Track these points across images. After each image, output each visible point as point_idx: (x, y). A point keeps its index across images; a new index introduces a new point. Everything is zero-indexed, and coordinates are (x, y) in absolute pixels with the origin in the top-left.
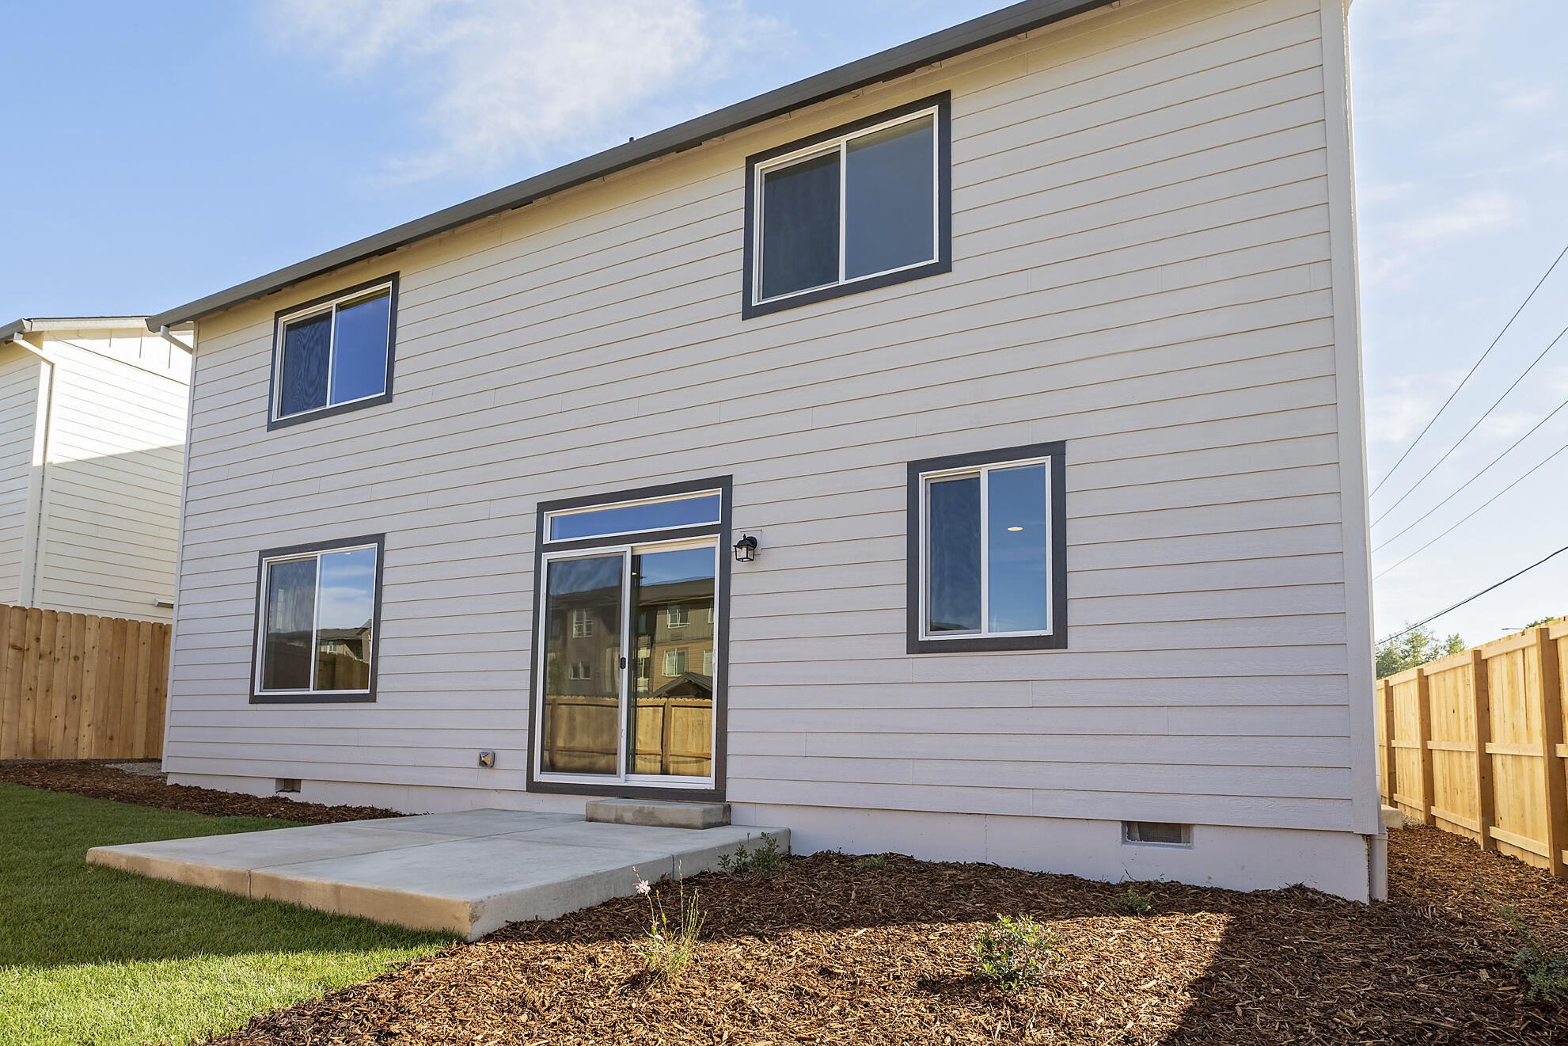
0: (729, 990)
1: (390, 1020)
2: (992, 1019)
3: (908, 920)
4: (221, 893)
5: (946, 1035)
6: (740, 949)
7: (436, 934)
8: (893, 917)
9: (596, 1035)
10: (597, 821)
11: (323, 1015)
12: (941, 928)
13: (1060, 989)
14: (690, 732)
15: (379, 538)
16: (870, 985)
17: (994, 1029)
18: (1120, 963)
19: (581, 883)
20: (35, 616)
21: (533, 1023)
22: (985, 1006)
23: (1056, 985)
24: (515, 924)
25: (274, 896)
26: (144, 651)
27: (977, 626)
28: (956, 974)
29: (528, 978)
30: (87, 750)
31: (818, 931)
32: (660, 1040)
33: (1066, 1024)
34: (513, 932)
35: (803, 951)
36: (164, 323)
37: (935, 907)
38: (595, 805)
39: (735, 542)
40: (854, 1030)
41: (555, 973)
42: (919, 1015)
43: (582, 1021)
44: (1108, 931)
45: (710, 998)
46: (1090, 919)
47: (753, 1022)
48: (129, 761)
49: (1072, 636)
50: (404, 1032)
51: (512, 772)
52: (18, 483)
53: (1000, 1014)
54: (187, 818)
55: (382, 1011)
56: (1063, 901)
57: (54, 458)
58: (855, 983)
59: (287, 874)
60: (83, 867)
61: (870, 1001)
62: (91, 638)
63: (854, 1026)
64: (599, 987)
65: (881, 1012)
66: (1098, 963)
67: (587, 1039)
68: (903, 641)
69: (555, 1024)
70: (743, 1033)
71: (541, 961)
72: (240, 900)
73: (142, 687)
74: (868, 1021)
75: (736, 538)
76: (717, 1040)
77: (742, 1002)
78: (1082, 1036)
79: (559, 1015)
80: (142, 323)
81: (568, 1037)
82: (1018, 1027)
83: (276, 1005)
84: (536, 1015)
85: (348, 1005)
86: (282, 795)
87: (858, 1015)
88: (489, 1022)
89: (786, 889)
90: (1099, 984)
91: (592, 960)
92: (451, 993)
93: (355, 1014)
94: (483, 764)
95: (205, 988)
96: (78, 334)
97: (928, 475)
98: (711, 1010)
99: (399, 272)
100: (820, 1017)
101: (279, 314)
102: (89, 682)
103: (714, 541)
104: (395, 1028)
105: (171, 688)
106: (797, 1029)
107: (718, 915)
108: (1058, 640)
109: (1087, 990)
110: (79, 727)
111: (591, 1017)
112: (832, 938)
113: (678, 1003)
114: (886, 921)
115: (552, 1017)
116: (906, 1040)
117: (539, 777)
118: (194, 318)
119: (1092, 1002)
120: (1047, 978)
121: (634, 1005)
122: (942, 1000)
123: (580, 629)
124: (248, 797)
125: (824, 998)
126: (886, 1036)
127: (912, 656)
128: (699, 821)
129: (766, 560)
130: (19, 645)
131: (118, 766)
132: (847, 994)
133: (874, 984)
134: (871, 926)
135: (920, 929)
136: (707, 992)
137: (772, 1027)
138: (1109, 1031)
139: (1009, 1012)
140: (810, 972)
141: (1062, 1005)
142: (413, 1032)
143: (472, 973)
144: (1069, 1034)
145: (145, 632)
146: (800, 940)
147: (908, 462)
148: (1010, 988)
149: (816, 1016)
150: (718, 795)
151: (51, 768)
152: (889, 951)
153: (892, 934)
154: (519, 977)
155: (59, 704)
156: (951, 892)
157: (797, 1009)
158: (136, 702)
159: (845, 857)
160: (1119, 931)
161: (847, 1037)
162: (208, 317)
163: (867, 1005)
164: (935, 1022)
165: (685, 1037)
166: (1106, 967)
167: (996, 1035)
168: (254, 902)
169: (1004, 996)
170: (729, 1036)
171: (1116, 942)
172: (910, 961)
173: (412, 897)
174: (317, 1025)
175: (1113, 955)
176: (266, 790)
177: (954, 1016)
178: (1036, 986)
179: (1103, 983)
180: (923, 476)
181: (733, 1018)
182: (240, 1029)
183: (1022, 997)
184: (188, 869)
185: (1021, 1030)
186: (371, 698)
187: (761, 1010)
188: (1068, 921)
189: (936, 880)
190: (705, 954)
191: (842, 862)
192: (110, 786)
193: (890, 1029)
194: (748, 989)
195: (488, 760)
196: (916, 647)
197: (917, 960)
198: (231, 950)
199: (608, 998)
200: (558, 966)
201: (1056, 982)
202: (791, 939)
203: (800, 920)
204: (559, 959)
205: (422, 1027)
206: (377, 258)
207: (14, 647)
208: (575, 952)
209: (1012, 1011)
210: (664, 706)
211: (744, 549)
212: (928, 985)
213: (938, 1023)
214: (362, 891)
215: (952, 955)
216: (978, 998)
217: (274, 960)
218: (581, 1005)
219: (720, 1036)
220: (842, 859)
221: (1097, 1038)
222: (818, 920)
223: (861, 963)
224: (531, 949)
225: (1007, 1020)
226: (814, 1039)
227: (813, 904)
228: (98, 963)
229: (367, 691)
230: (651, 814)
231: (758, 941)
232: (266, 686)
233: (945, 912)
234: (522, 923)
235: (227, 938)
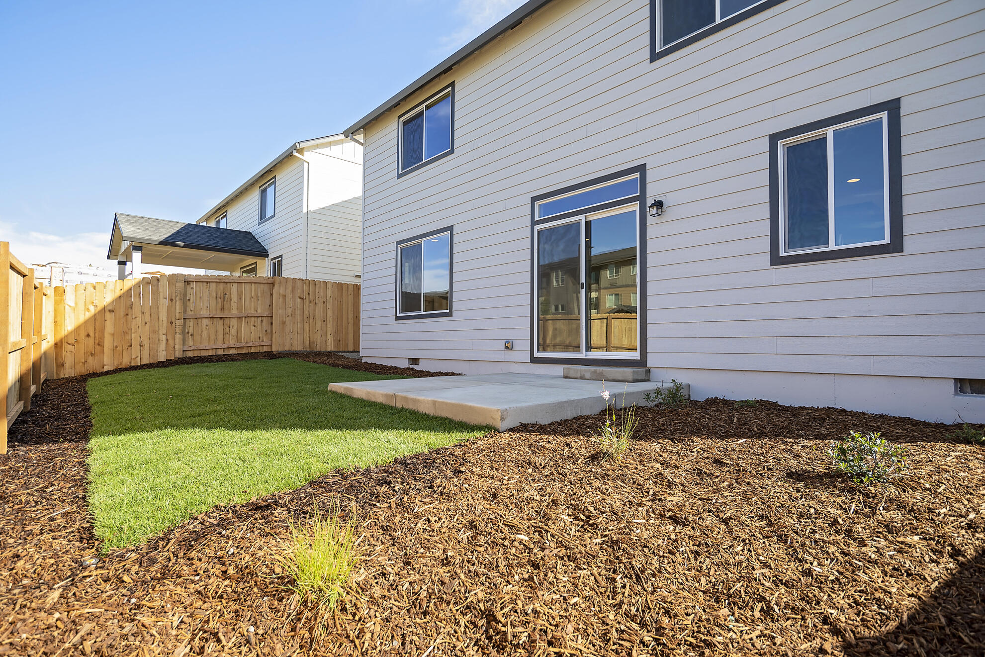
0: (652, 467)
1: (460, 465)
2: (847, 501)
3: (777, 436)
4: (383, 404)
5: (810, 507)
6: (659, 446)
7: (483, 427)
8: (765, 433)
9: (571, 484)
10: (570, 378)
11: (427, 459)
12: (802, 442)
13: (905, 487)
14: (624, 336)
15: (450, 228)
16: (750, 472)
17: (850, 508)
18: (960, 474)
19: (561, 405)
20: (307, 282)
21: (535, 474)
22: (842, 492)
23: (901, 484)
24: (525, 424)
25: (406, 407)
26: (351, 298)
27: (827, 243)
28: (816, 471)
29: (532, 451)
30: (330, 348)
31: (711, 439)
32: (610, 490)
33: (912, 510)
34: (523, 428)
35: (701, 449)
36: (350, 133)
37: (797, 429)
38: (568, 368)
39: (649, 204)
40: (740, 497)
41: (547, 449)
42: (789, 493)
43: (563, 476)
44: (946, 453)
45: (640, 470)
46: (929, 444)
47: (669, 486)
48: (347, 352)
49: (908, 243)
50: (467, 471)
51: (522, 352)
52: (298, 222)
53: (854, 498)
54: (370, 375)
55: (456, 461)
56: (903, 432)
57: (311, 208)
58: (739, 470)
59: (411, 395)
60: (327, 392)
61: (751, 481)
62: (329, 292)
63: (740, 495)
64: (573, 458)
65: (760, 488)
66: (938, 473)
67: (566, 485)
68: (768, 257)
69: (548, 475)
70: (663, 492)
71: (539, 443)
72: (391, 408)
73: (351, 316)
74: (750, 493)
75: (650, 202)
76: (646, 494)
77: (661, 474)
78: (927, 519)
79: (550, 472)
80: (343, 137)
81: (555, 483)
82: (869, 508)
83: (406, 453)
84: (537, 470)
85: (439, 456)
86: (411, 366)
87: (742, 488)
88: (511, 471)
89: (688, 415)
90: (940, 487)
91: (568, 445)
92: (491, 455)
93: (443, 461)
94: (507, 348)
95: (375, 443)
96: (318, 147)
97: (784, 142)
98: (642, 477)
99: (454, 81)
100: (715, 488)
101: (399, 117)
102: (329, 313)
103: (636, 207)
104: (463, 469)
105: (362, 315)
106: (699, 493)
107: (643, 427)
108: (896, 246)
109: (929, 490)
110: (326, 336)
111: (568, 474)
112: (721, 444)
113: (620, 471)
114: (760, 435)
115: (546, 472)
116: (779, 507)
117: (537, 354)
118: (363, 127)
119: (934, 498)
120: (894, 479)
121: (593, 470)
122: (806, 486)
123: (557, 282)
124: (396, 368)
125: (717, 477)
126: (764, 503)
127: (775, 267)
128: (630, 378)
129: (669, 214)
130: (302, 297)
131: (343, 354)
132: (734, 476)
133: (753, 472)
134: (749, 438)
135: (786, 442)
136: (639, 467)
137: (682, 490)
138: (953, 518)
139: (861, 498)
140: (707, 461)
141: (908, 497)
142: (472, 472)
143: (502, 446)
144: (915, 517)
145: (351, 288)
146: (698, 443)
147: (769, 135)
148: (862, 482)
149: (712, 487)
150: (642, 362)
151: (316, 355)
152: (763, 453)
153: (765, 444)
154: (527, 450)
155: (318, 323)
156: (809, 421)
157: (698, 482)
158: (348, 323)
159: (727, 401)
160: (956, 453)
161: (735, 501)
162: (368, 126)
163: (748, 483)
164: (801, 499)
165: (625, 489)
166: (946, 476)
167: (851, 512)
168: (397, 409)
169: (857, 487)
170: (654, 493)
171: (954, 460)
172: (780, 460)
173: (470, 406)
174: (425, 464)
175: (952, 468)
176: (404, 364)
177: (816, 496)
178: (883, 482)
179: (944, 486)
180: (781, 143)
181: (656, 483)
182: (390, 463)
183: (872, 489)
184: (369, 393)
185: (873, 510)
186: (450, 314)
187: (674, 480)
188: (909, 444)
189: (797, 414)
190: (637, 447)
191: (726, 404)
192: (339, 363)
193: (767, 499)
194: (665, 468)
195: (509, 345)
196: (777, 260)
197: (785, 460)
198: (387, 428)
199: (577, 464)
200: (548, 446)
201: (901, 482)
202: (693, 442)
203: (699, 432)
204: (549, 442)
205: (477, 470)
206: (443, 76)
207: (300, 298)
208: (558, 440)
209: (864, 497)
210: (607, 319)
211: (655, 209)
212: (794, 476)
213: (803, 499)
214: (446, 404)
215: (812, 459)
216: (835, 486)
217: (405, 433)
218: (562, 467)
219: (648, 492)
220: (726, 403)
221: (941, 522)
222: (711, 432)
223: (743, 459)
224: (533, 437)
225: (860, 503)
226: (712, 500)
227: (707, 424)
228: (331, 430)
229: (448, 311)
230: (601, 374)
231: (670, 442)
232: (402, 311)
233: (805, 433)
234: (528, 424)
235: (385, 423)
